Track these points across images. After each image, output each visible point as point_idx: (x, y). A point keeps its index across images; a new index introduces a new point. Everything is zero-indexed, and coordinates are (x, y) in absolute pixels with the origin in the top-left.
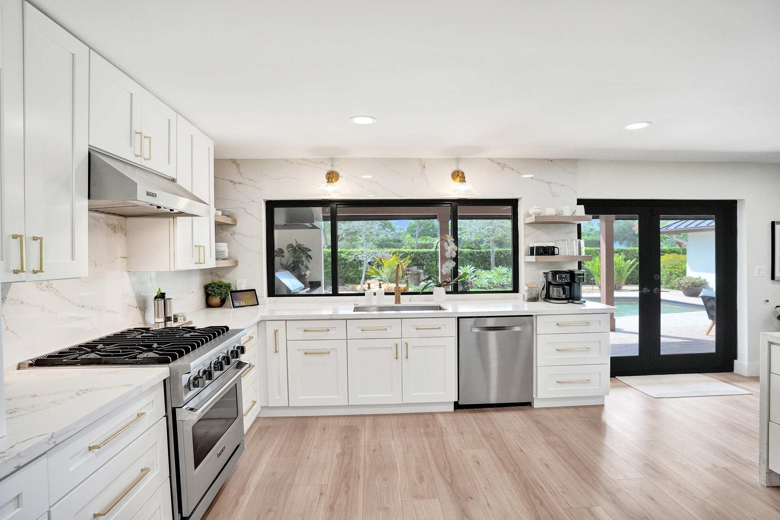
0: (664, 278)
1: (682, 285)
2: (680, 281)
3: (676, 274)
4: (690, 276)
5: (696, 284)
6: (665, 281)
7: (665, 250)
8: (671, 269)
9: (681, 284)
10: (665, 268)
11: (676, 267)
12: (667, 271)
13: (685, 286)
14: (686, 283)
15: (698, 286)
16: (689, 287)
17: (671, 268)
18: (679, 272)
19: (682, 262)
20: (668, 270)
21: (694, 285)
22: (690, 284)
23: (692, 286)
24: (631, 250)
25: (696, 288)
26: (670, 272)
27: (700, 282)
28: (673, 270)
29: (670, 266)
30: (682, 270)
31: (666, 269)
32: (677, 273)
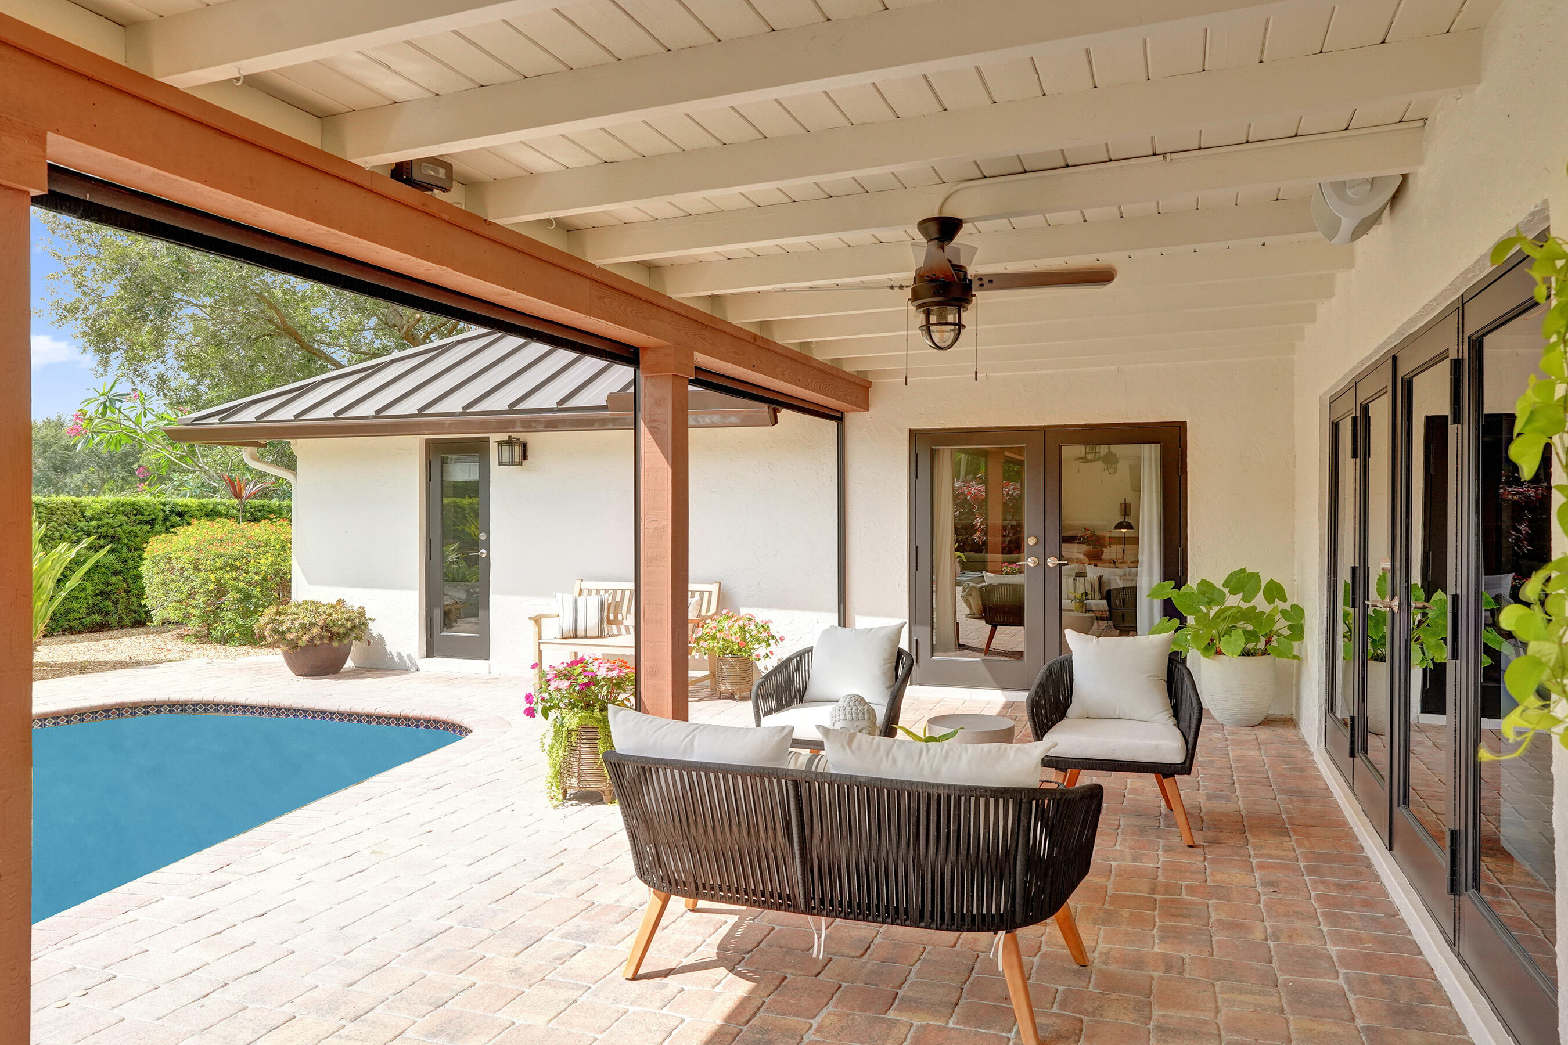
0: (194, 607)
1: (290, 636)
2: (282, 623)
3: (239, 591)
4: (309, 598)
5: (335, 629)
6: (200, 617)
7: (186, 506)
8: (220, 573)
9: (283, 633)
10: (199, 570)
11: (238, 564)
12: (206, 582)
13: (298, 638)
14: (303, 626)
15: (340, 637)
16: (312, 640)
17: (221, 569)
18: (250, 584)
19: (257, 547)
20: (212, 577)
21: (330, 632)
22: (315, 631)
23: (322, 637)
24: (64, 506)
25: (335, 644)
26: (218, 582)
27: (347, 620)
28: (227, 576)
29: (219, 563)
30: (256, 573)
31: (202, 574)
32: (241, 584)
